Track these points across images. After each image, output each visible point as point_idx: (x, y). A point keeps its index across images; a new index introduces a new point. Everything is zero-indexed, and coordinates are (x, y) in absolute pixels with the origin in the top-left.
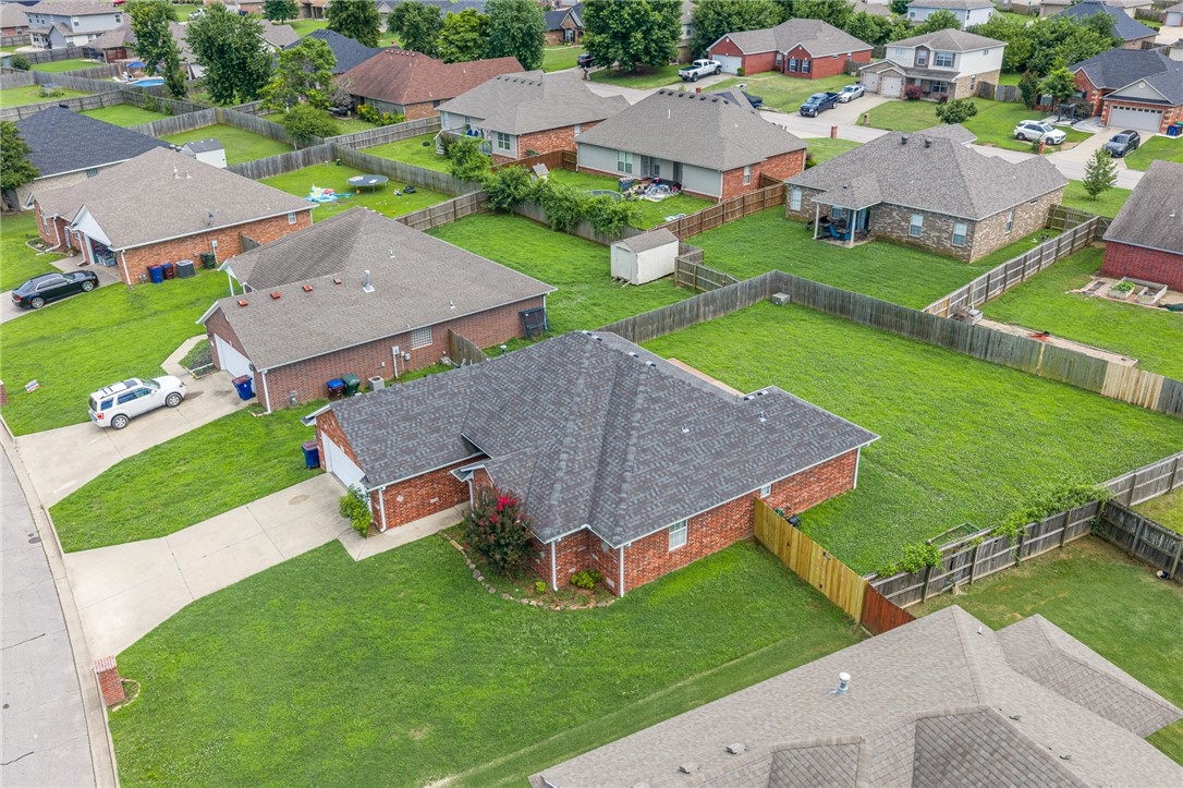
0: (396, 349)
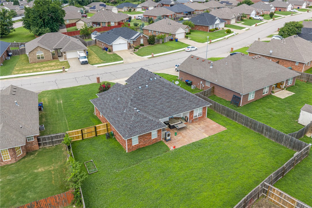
0: (201, 82)
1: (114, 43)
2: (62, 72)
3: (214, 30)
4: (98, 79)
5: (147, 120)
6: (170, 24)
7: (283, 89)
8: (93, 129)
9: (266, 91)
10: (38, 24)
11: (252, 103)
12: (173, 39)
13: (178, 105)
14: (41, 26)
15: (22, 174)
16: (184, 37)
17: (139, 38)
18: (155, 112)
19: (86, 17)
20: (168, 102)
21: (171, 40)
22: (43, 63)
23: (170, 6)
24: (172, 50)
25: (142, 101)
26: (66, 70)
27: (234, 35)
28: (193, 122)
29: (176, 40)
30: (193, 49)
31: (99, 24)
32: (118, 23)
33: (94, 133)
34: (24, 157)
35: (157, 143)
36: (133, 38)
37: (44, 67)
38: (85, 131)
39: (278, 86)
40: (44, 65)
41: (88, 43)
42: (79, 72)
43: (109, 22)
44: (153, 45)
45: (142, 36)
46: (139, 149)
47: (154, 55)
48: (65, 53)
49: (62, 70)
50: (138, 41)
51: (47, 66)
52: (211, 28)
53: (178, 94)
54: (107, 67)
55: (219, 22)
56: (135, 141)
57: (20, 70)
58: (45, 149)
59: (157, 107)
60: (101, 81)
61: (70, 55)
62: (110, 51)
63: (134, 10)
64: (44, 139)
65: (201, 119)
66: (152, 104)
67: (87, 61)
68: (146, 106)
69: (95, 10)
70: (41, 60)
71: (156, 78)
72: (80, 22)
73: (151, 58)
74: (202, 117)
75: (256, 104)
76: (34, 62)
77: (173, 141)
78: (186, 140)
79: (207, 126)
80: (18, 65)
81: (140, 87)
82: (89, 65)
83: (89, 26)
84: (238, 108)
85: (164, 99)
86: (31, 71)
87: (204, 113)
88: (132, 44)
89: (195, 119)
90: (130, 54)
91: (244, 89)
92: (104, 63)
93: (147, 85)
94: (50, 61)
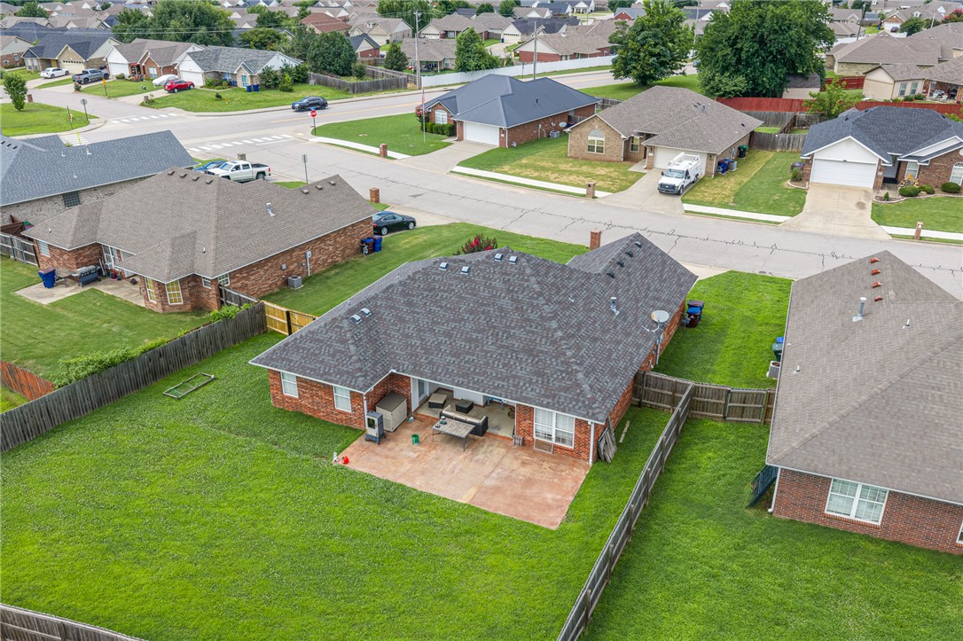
1: (820, 154)
2: (584, 196)
4: (595, 237)
5: (341, 347)
13: (487, 364)
20: (470, 340)
25: (410, 304)
26: (597, 193)
31: (952, 90)
37: (571, 173)
38: (296, 319)
40: (585, 168)
42: (614, 207)
45: (962, 152)
46: (298, 415)
47: (924, 233)
48: (652, 149)
49: (583, 191)
50: (937, 167)
51: (578, 173)
53: (528, 332)
56: (290, 387)
57: (526, 166)
59: (428, 336)
61: (663, 159)
62: (796, 180)
64: (229, 297)
66: (424, 321)
67: (674, 187)
68: (402, 320)
70: (594, 154)
71: (513, 258)
72: (880, 76)
73: (906, 237)
74: (576, 454)
75: (854, 551)
76: (576, 158)
77: (378, 449)
78: (407, 466)
79: (529, 482)
80: (541, 156)
81: (444, 265)
82: (678, 199)
83: (907, 93)
84: (751, 513)
85: (469, 326)
86: (536, 174)
87: (581, 443)
88: (911, 173)
89: (540, 444)
90: (852, 205)
91: (804, 445)
92: (726, 206)
93: (465, 269)
94: (609, 162)
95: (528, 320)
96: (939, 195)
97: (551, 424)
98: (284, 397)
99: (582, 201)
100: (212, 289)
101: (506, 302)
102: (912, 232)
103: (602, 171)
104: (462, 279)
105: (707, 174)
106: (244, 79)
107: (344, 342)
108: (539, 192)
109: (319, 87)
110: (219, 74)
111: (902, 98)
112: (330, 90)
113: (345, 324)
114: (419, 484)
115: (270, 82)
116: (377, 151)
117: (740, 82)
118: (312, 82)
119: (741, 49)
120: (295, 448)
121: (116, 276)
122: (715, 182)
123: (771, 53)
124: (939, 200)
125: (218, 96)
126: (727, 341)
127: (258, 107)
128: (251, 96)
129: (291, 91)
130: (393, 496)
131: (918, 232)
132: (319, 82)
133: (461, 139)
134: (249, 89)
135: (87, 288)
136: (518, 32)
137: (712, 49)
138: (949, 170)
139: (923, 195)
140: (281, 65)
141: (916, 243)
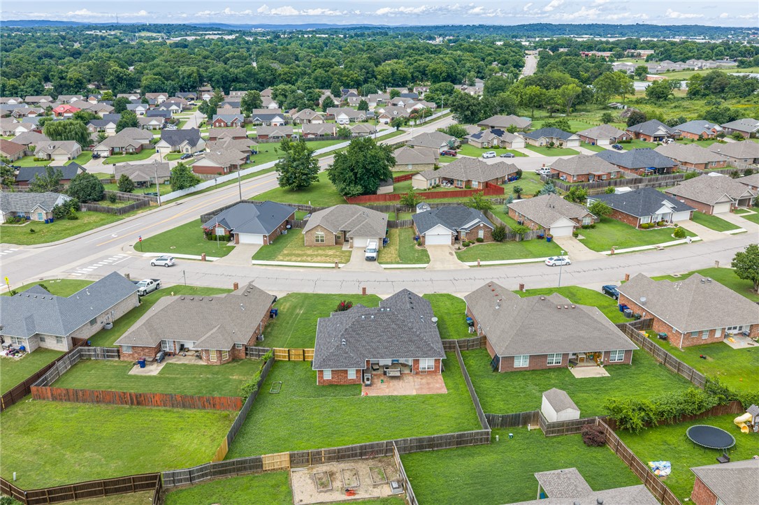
0: (479, 325)
1: (427, 233)
2: (333, 268)
3: (652, 227)
4: (364, 289)
6: (552, 206)
7: (598, 365)
8: (301, 352)
9: (555, 361)
10: (346, 179)
11: (521, 372)
12: (545, 237)
13: (399, 349)
14: (351, 182)
15: (219, 376)
16: (571, 234)
17: (477, 227)
18: (366, 349)
19: (454, 155)
20: (388, 342)
21: (540, 237)
22: (320, 249)
23: (652, 139)
24: (526, 258)
25: (358, 334)
26: (340, 265)
27: (686, 243)
28: (417, 373)
29: (550, 240)
30: (558, 263)
31: (451, 181)
32: (485, 184)
33: (302, 357)
34: (228, 363)
35: (354, 385)
36: (467, 226)
37: (317, 256)
38: (293, 352)
39: (593, 357)
40: (320, 252)
41: (401, 223)
42: (354, 272)
43: (469, 181)
44: (499, 243)
45: (482, 225)
46: (330, 385)
47: (482, 263)
48: (352, 238)
49: (333, 265)
50: (473, 233)
51: (321, 255)
52: (644, 220)
54: (398, 271)
55: (670, 211)
56: (328, 375)
57: (288, 255)
58: (250, 360)
59: (372, 344)
60: (368, 292)
61: (358, 242)
62: (420, 245)
63: (561, 145)
64: (252, 350)
65: (430, 373)
66: (367, 339)
67: (373, 257)
68: (359, 341)
69: (480, 140)
70: (319, 243)
71: (388, 309)
72: (419, 177)
73: (474, 266)
74: (435, 372)
75: (524, 375)
76: (310, 246)
77: (372, 388)
78: (387, 390)
79: (428, 384)
80: (290, 246)
81: (363, 317)
82: (376, 263)
83: (433, 185)
84: (494, 373)
85: (385, 337)
86: (299, 259)
87: (437, 367)
88: (463, 235)
89: (422, 372)
90: (448, 254)
91: (506, 348)
92: (398, 263)
93: (372, 317)
94: (329, 247)
95: (405, 330)
96: (477, 244)
97: (426, 363)
98: (324, 380)
99: (335, 271)
100: (242, 348)
101: (394, 326)
102: (476, 263)
103: (331, 252)
104: (373, 321)
105: (380, 247)
106: (39, 215)
107: (347, 353)
108: (309, 269)
109: (91, 213)
110: (13, 213)
111: (431, 187)
112: (102, 215)
113: (343, 346)
114: (395, 393)
115: (59, 215)
116: (200, 258)
117: (358, 189)
118: (84, 210)
119: (357, 172)
120: (344, 396)
121: (169, 354)
122: (385, 250)
123: (372, 173)
124: (477, 246)
125: (32, 231)
126: (448, 323)
127: (70, 235)
128: (52, 227)
129: (77, 218)
130: (392, 399)
131: (479, 263)
132: (89, 209)
133: (237, 242)
134: (47, 222)
135: (164, 364)
136: (168, 145)
137: (342, 173)
138: (478, 233)
139: (472, 245)
140: (63, 202)
141: (480, 268)
